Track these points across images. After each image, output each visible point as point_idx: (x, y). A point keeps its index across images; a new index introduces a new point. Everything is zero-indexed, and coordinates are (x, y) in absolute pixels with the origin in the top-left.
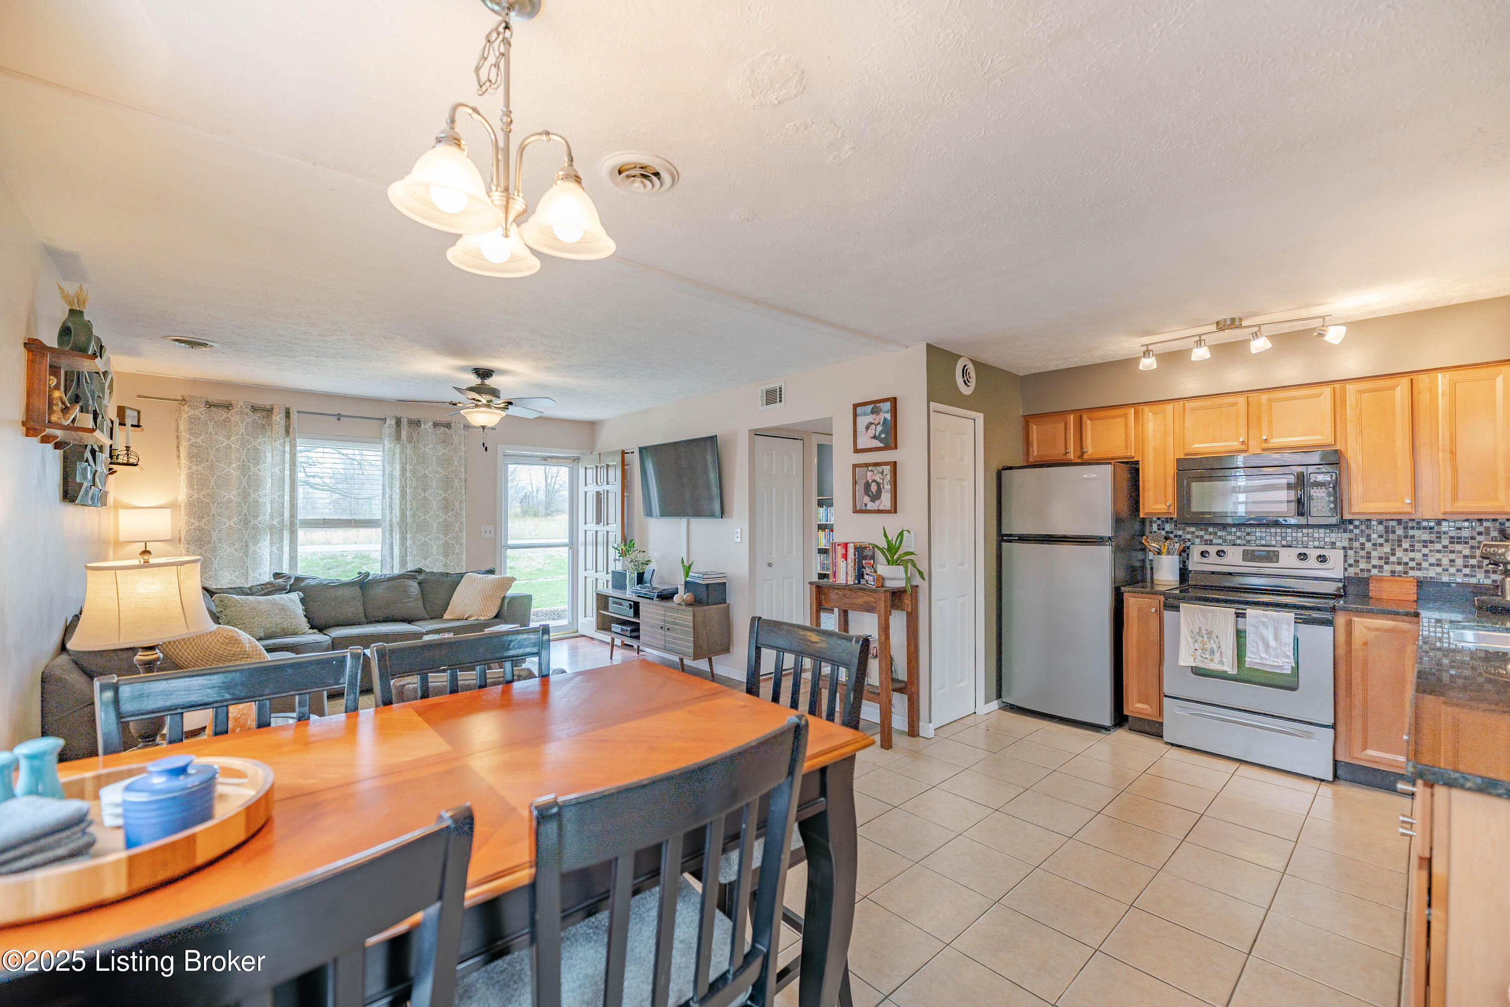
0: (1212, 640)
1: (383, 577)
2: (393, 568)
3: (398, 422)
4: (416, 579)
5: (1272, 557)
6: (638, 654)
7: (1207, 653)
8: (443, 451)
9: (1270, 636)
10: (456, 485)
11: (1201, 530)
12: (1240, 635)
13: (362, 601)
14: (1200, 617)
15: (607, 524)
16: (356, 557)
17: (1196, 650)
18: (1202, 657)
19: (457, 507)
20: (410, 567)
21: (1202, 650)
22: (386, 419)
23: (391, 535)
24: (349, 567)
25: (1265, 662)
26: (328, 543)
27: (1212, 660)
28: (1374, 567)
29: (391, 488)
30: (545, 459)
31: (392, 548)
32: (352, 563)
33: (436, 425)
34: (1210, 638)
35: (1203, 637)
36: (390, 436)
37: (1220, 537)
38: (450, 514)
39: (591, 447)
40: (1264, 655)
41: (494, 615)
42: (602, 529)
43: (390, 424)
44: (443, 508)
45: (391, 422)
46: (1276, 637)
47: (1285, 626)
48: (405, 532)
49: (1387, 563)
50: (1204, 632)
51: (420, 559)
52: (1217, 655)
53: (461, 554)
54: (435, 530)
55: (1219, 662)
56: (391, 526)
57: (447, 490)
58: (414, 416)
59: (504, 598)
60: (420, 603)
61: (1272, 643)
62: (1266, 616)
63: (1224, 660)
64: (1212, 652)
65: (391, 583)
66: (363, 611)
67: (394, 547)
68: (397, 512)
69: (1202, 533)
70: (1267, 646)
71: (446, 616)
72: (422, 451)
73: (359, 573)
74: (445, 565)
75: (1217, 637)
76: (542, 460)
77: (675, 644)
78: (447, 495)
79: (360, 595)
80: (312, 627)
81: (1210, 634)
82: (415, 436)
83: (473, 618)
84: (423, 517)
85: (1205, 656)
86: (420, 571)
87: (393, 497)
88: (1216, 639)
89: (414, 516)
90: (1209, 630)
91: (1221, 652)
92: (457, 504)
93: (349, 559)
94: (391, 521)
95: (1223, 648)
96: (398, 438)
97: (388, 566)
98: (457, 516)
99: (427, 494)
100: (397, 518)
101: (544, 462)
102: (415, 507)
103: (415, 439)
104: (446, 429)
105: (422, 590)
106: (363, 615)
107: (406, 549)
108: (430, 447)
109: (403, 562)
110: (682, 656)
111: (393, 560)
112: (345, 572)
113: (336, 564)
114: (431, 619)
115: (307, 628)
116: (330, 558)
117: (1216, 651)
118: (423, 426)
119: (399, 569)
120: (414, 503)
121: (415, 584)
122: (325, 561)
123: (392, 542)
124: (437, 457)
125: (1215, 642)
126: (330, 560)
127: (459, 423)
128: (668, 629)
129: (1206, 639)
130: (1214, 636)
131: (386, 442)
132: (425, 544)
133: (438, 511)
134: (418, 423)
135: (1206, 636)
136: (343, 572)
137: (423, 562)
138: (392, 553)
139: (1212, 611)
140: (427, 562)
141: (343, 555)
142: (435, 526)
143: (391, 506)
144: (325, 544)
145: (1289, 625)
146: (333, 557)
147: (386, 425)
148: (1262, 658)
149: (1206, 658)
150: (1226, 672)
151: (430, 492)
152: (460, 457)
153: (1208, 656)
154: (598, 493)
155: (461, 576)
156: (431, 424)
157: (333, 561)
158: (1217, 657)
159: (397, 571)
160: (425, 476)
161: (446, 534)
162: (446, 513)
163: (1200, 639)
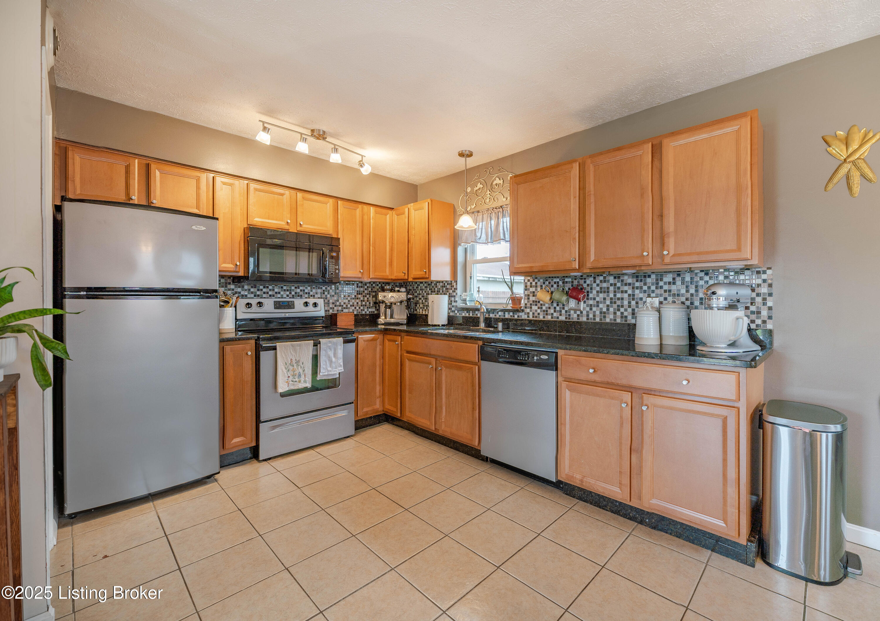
0: (299, 367)
5: (290, 305)
7: (296, 377)
9: (331, 354)
11: (239, 287)
12: (316, 358)
14: (291, 351)
17: (289, 377)
18: (292, 381)
21: (293, 376)
25: (330, 373)
27: (300, 382)
28: (331, 308)
34: (298, 365)
35: (293, 366)
37: (252, 293)
40: (329, 369)
46: (335, 355)
47: (339, 347)
49: (335, 306)
50: (294, 361)
52: (303, 376)
55: (304, 381)
61: (334, 359)
62: (330, 342)
63: (307, 379)
64: (300, 376)
69: (239, 290)
70: (331, 362)
75: (303, 363)
81: (298, 362)
85: (295, 380)
88: (302, 365)
90: (297, 360)
91: (305, 374)
95: (306, 371)
117: (302, 374)
125: (301, 367)
129: (295, 367)
130: (301, 363)
135: (295, 365)
139: (300, 345)
145: (341, 345)
148: (328, 371)
149: (296, 381)
150: (307, 387)
153: (297, 380)
158: (302, 379)
163: (291, 368)
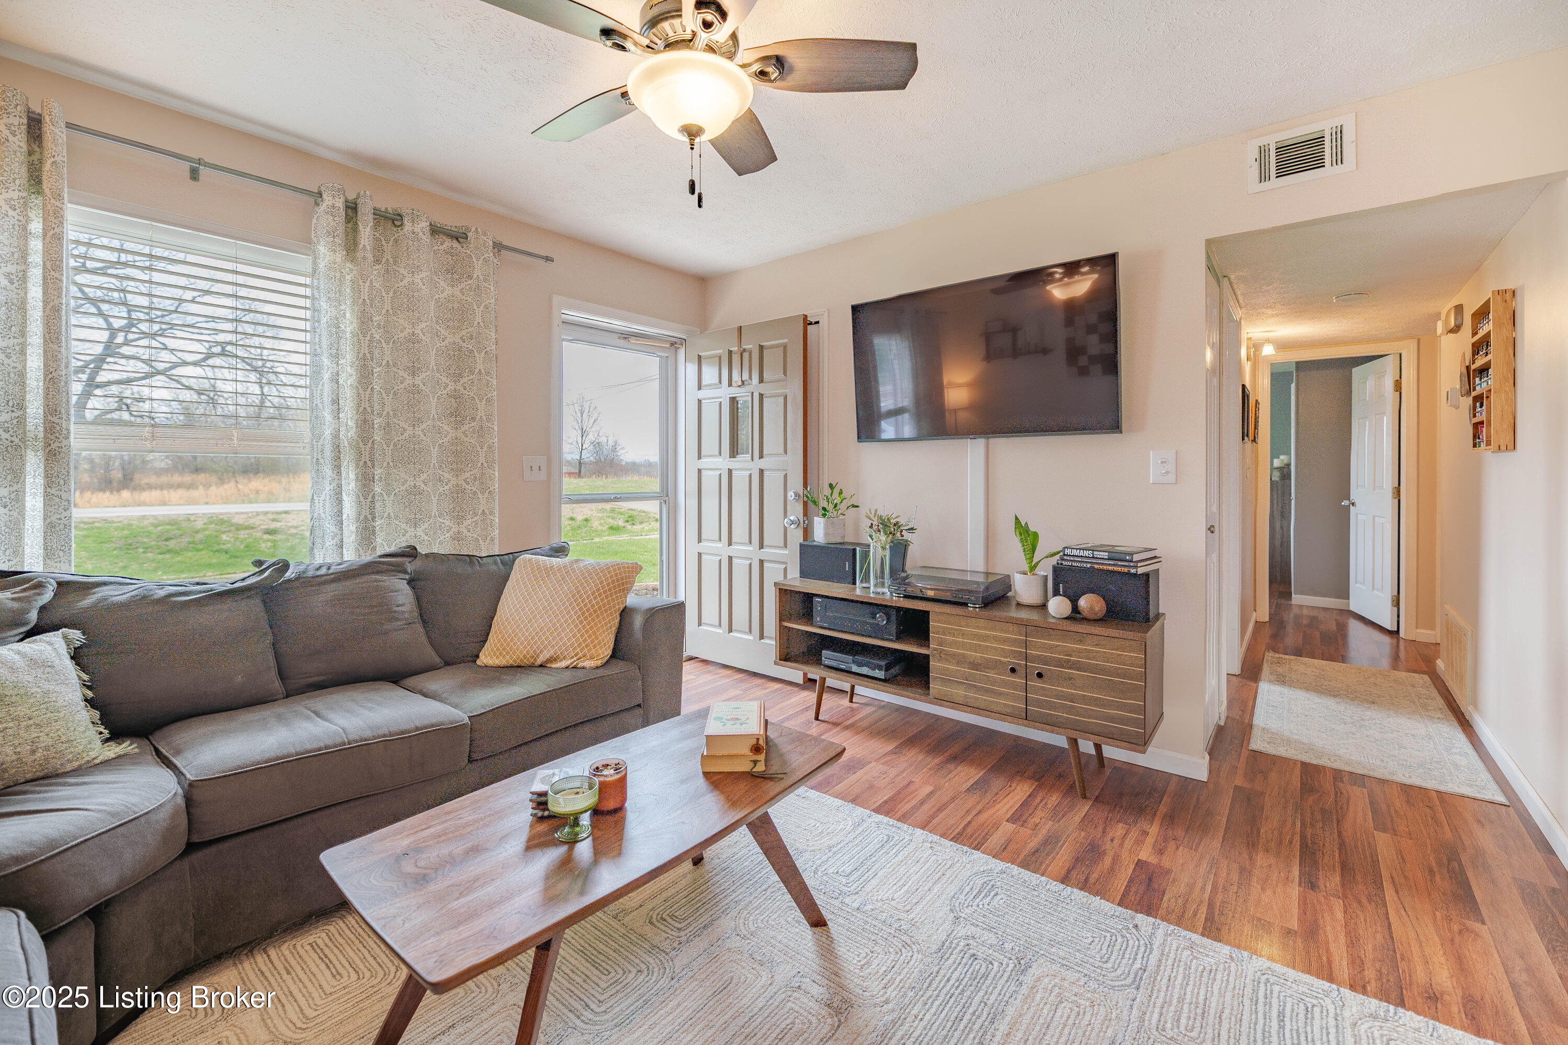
1: (323, 571)
2: (341, 547)
3: (352, 208)
4: (405, 572)
6: (851, 701)
8: (449, 291)
10: (480, 366)
13: (270, 638)
15: (761, 457)
16: (211, 523)
19: (481, 414)
20: (385, 544)
22: (320, 194)
23: (337, 468)
24: (199, 536)
26: (164, 503)
29: (336, 357)
30: (626, 336)
31: (340, 501)
32: (205, 530)
33: (435, 230)
36: (332, 233)
38: (466, 427)
39: (702, 322)
41: (609, 652)
42: (744, 466)
43: (333, 206)
44: (451, 414)
45: (333, 202)
48: (369, 464)
51: (404, 526)
53: (492, 513)
54: (434, 461)
56: (337, 448)
57: (460, 376)
58: (388, 204)
59: (626, 613)
60: (419, 628)
65: (349, 585)
66: (272, 662)
67: (345, 497)
68: (349, 415)
71: (485, 658)
72: (405, 282)
73: (259, 563)
74: (457, 537)
76: (619, 338)
77: (1070, 710)
78: (459, 387)
79: (264, 623)
80: (116, 734)
82: (388, 247)
83: (564, 664)
84: (410, 431)
86: (411, 553)
87: (341, 381)
89: (387, 428)
92: (481, 406)
93: (199, 524)
94: (336, 435)
96: (351, 246)
97: (330, 543)
98: (481, 431)
99: (418, 381)
100: (349, 432)
101: (622, 343)
102: (388, 409)
103: (388, 256)
104: (455, 244)
105: (418, 599)
106: (273, 674)
107: (373, 502)
108: (424, 275)
109: (367, 534)
110: (1074, 734)
111: (341, 529)
112: (193, 543)
113: (178, 532)
114: (447, 664)
115: (98, 743)
116: (169, 524)
118: (408, 226)
119: (357, 550)
120: (388, 400)
121: (403, 586)
122: (160, 528)
123: (340, 486)
124: (437, 301)
126: (168, 527)
127: (485, 234)
128: (1040, 675)
131: (322, 249)
132: (415, 491)
133: (439, 419)
134: (394, 219)
136: (189, 543)
137: (411, 532)
138: (340, 513)
140: (420, 532)
141: (189, 520)
142: (435, 451)
143: (336, 401)
144: (160, 505)
146: (173, 522)
147: (323, 207)
151: (424, 375)
152: (486, 307)
154: (733, 401)
155: (508, 561)
156: (424, 224)
157: (174, 527)
159: (351, 556)
160: (413, 339)
161: (457, 472)
162: (458, 425)
